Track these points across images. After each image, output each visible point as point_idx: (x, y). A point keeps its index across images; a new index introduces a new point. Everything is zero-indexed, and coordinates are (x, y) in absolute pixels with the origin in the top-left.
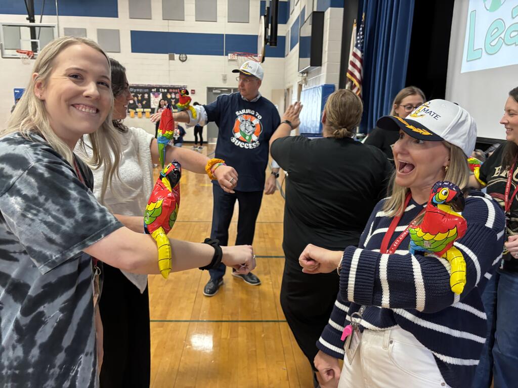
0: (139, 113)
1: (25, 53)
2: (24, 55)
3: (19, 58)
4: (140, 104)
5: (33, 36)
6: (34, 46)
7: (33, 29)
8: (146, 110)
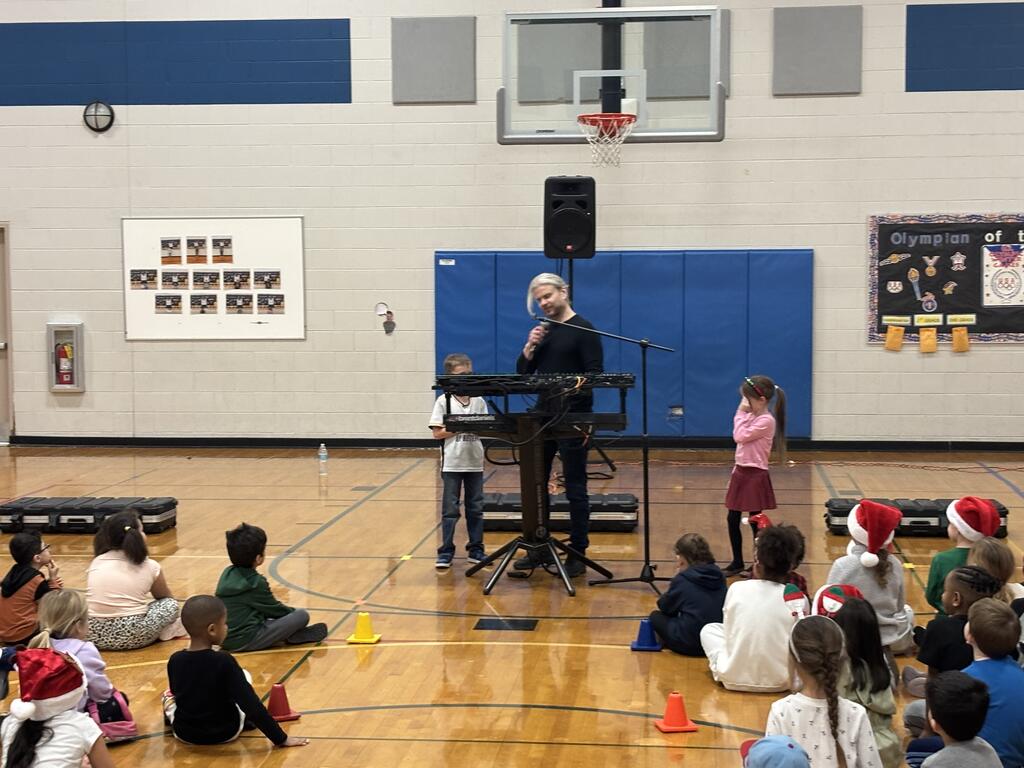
0: (924, 335)
4: (930, 296)
6: (612, 92)
8: (953, 319)
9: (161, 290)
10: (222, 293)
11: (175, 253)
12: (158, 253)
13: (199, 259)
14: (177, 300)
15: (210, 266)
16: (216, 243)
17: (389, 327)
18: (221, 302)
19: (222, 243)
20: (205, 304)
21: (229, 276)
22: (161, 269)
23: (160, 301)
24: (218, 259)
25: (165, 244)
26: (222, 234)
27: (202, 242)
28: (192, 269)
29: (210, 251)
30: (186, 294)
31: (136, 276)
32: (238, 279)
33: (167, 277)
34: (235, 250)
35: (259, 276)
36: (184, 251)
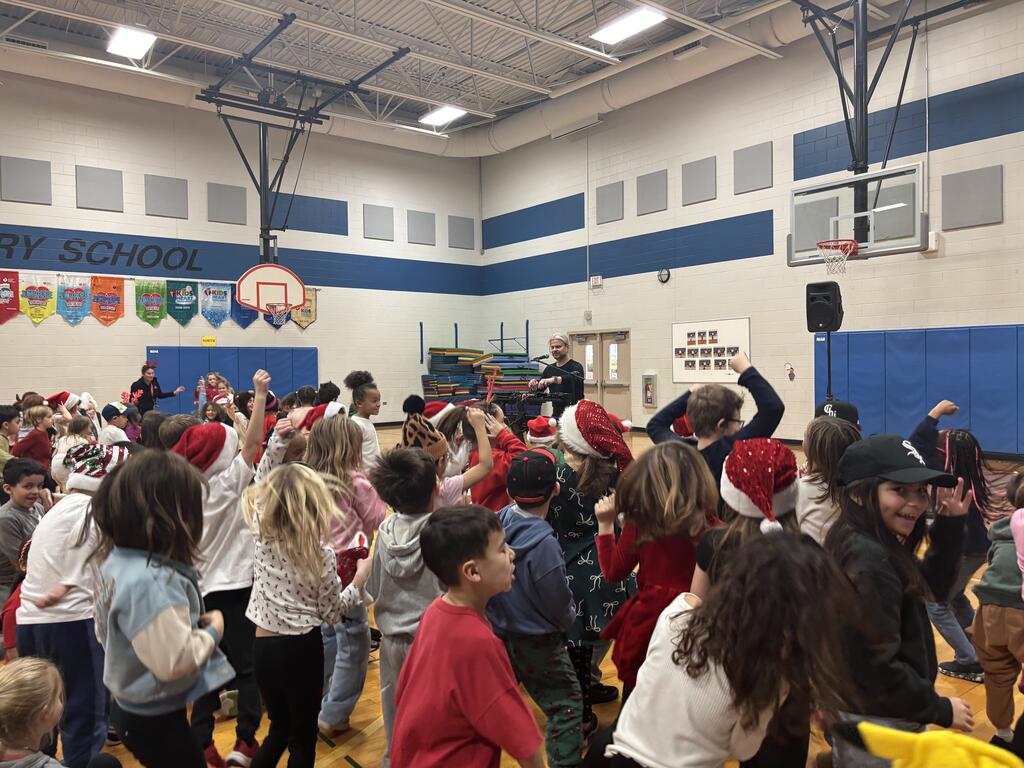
1: (836, 247)
2: (833, 251)
3: (822, 262)
5: (861, 204)
6: (862, 229)
7: (860, 188)
9: (687, 358)
10: (713, 359)
11: (693, 339)
12: (686, 339)
13: (702, 342)
14: (693, 363)
15: (708, 346)
16: (710, 333)
17: (792, 376)
18: (712, 363)
19: (713, 333)
20: (705, 365)
21: (716, 350)
22: (687, 347)
23: (687, 363)
24: (711, 342)
25: (689, 335)
26: (713, 329)
27: (704, 333)
28: (700, 347)
29: (708, 338)
30: (697, 360)
31: (677, 350)
32: (719, 351)
33: (690, 351)
34: (719, 337)
35: (729, 349)
36: (697, 338)
